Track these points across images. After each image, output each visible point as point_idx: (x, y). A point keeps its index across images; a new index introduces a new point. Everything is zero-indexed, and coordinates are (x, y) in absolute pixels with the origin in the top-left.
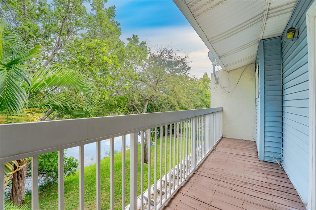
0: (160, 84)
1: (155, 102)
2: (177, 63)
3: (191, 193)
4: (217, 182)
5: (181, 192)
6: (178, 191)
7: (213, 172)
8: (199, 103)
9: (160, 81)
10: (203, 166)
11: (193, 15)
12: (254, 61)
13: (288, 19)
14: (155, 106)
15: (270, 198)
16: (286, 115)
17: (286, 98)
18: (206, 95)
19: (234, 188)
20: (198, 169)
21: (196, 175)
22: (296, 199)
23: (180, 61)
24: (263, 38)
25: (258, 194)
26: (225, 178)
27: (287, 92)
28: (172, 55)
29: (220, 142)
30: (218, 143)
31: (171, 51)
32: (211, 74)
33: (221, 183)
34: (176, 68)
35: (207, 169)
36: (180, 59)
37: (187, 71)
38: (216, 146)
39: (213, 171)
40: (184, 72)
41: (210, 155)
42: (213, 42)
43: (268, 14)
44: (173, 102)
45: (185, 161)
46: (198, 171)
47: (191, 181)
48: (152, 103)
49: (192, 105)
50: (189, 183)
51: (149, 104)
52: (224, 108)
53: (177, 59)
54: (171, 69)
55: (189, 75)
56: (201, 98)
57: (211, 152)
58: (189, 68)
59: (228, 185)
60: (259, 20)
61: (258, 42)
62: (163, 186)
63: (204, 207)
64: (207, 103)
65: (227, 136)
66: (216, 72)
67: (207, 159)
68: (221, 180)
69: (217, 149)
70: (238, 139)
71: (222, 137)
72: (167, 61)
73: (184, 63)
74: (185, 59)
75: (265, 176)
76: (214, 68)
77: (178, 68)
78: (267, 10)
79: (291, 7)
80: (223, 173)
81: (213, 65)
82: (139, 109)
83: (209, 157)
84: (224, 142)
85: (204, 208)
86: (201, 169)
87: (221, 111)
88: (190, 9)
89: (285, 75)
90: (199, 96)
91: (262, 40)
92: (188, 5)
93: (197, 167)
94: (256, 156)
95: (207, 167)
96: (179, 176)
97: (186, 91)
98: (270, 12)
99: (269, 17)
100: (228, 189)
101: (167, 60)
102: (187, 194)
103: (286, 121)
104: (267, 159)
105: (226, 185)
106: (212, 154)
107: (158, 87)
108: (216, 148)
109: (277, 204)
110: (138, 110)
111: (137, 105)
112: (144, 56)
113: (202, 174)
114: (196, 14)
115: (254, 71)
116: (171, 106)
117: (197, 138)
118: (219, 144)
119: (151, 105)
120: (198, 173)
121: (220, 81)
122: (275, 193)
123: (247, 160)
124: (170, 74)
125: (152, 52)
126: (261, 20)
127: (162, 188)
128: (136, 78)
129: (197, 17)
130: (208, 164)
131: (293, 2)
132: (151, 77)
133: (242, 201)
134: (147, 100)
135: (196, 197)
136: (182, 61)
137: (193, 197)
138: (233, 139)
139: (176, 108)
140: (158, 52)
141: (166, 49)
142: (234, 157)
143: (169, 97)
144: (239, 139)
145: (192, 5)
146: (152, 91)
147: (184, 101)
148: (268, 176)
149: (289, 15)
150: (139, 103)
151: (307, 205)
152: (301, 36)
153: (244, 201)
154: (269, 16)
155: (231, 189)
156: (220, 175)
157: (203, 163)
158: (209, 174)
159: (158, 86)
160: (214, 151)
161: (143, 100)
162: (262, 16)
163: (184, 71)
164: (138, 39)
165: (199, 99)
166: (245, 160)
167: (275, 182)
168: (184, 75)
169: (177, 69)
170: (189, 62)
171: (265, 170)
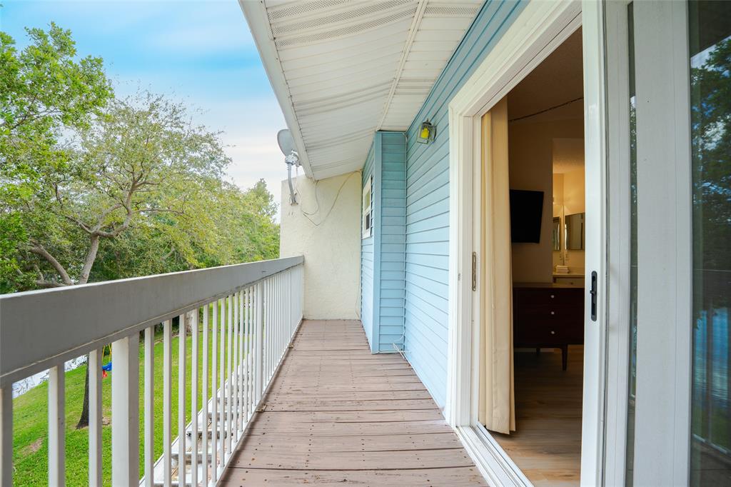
0: (141, 193)
1: (125, 243)
2: (194, 143)
3: (262, 461)
4: (311, 417)
5: (238, 465)
6: (232, 467)
7: (299, 398)
8: (245, 247)
9: (145, 183)
10: (276, 389)
11: (275, 38)
12: (362, 167)
13: (421, 106)
14: (122, 254)
15: (399, 416)
16: (412, 269)
17: (412, 238)
18: (260, 227)
19: (344, 417)
20: (266, 399)
21: (264, 415)
22: (430, 406)
23: (203, 140)
24: (383, 128)
25: (383, 415)
26: (324, 403)
27: (412, 228)
28: (181, 120)
29: (301, 331)
30: (297, 333)
31: (181, 108)
32: (282, 182)
33: (319, 416)
34: (193, 155)
35: (284, 394)
36: (203, 134)
37: (220, 167)
38: (294, 340)
39: (297, 394)
40: (213, 168)
41: (287, 362)
42: (302, 113)
43: (397, 87)
44: (181, 244)
45: (226, 390)
46: (268, 403)
47: (257, 431)
48: (111, 244)
49: (229, 252)
50: (252, 437)
51: (100, 247)
52: (307, 258)
53: (197, 132)
54: (177, 155)
55: (224, 179)
56: (248, 235)
57: (287, 355)
58: (226, 161)
59: (332, 415)
60: (383, 93)
61: (373, 132)
62: (173, 471)
63: (296, 479)
64: (263, 246)
65: (313, 315)
66: (293, 179)
67: (282, 373)
68: (317, 409)
69: (297, 346)
70: (331, 320)
71: (303, 320)
72: (167, 133)
73: (215, 146)
74: (217, 136)
75: (385, 379)
76: (289, 170)
77: (197, 154)
78: (398, 80)
79: (426, 87)
80: (318, 394)
81: (288, 163)
82: (63, 263)
83: (284, 367)
84: (306, 329)
85: (296, 481)
86: (272, 398)
87: (297, 264)
88: (271, 23)
89: (410, 199)
90: (247, 231)
91: (380, 130)
92: (269, 11)
93: (264, 397)
94: (366, 348)
95: (285, 390)
96: (218, 429)
97: (216, 216)
98: (402, 84)
99: (398, 94)
100: (333, 424)
101: (168, 129)
102: (254, 464)
103: (412, 279)
104: (384, 349)
105: (329, 416)
106: (290, 358)
107: (136, 199)
108: (296, 343)
109: (410, 424)
110: (61, 267)
111: (59, 251)
112: (95, 103)
113: (278, 408)
114: (282, 39)
115: (360, 186)
116: (173, 255)
117: (239, 330)
118: (299, 336)
119: (106, 249)
120: (269, 409)
121: (299, 200)
122: (403, 405)
123: (354, 357)
124: (175, 168)
125: (119, 96)
126: (385, 95)
127: (170, 476)
128: (60, 166)
129: (283, 47)
130: (286, 383)
131: (431, 81)
132: (109, 169)
133: (360, 439)
134: (98, 234)
135: (276, 463)
136: (209, 139)
137: (269, 467)
138: (323, 320)
139: (188, 259)
140: (140, 103)
141: (163, 99)
142: (332, 357)
143: (170, 229)
144: (335, 318)
145: (278, 15)
146: (117, 212)
147: (212, 242)
148: (390, 379)
149: (422, 99)
150: (66, 243)
151: (443, 409)
152: (439, 139)
153: (363, 438)
154: (398, 90)
155: (338, 422)
156: (312, 400)
157: (274, 383)
158: (292, 404)
159: (134, 198)
160: (291, 353)
161: (81, 234)
162: (388, 89)
163: (214, 166)
164: (74, 43)
165: (246, 238)
166: (352, 357)
167: (400, 387)
168: (214, 176)
169: (197, 158)
170: (228, 146)
171: (384, 370)
